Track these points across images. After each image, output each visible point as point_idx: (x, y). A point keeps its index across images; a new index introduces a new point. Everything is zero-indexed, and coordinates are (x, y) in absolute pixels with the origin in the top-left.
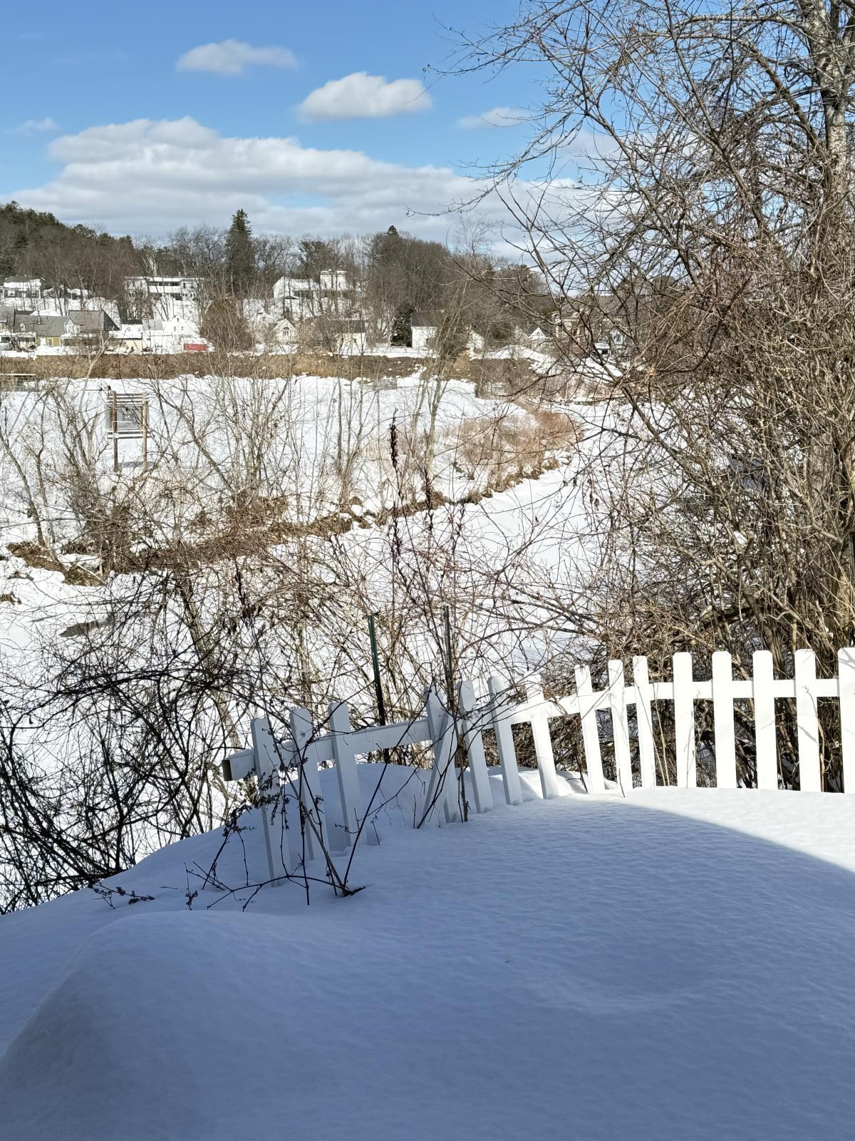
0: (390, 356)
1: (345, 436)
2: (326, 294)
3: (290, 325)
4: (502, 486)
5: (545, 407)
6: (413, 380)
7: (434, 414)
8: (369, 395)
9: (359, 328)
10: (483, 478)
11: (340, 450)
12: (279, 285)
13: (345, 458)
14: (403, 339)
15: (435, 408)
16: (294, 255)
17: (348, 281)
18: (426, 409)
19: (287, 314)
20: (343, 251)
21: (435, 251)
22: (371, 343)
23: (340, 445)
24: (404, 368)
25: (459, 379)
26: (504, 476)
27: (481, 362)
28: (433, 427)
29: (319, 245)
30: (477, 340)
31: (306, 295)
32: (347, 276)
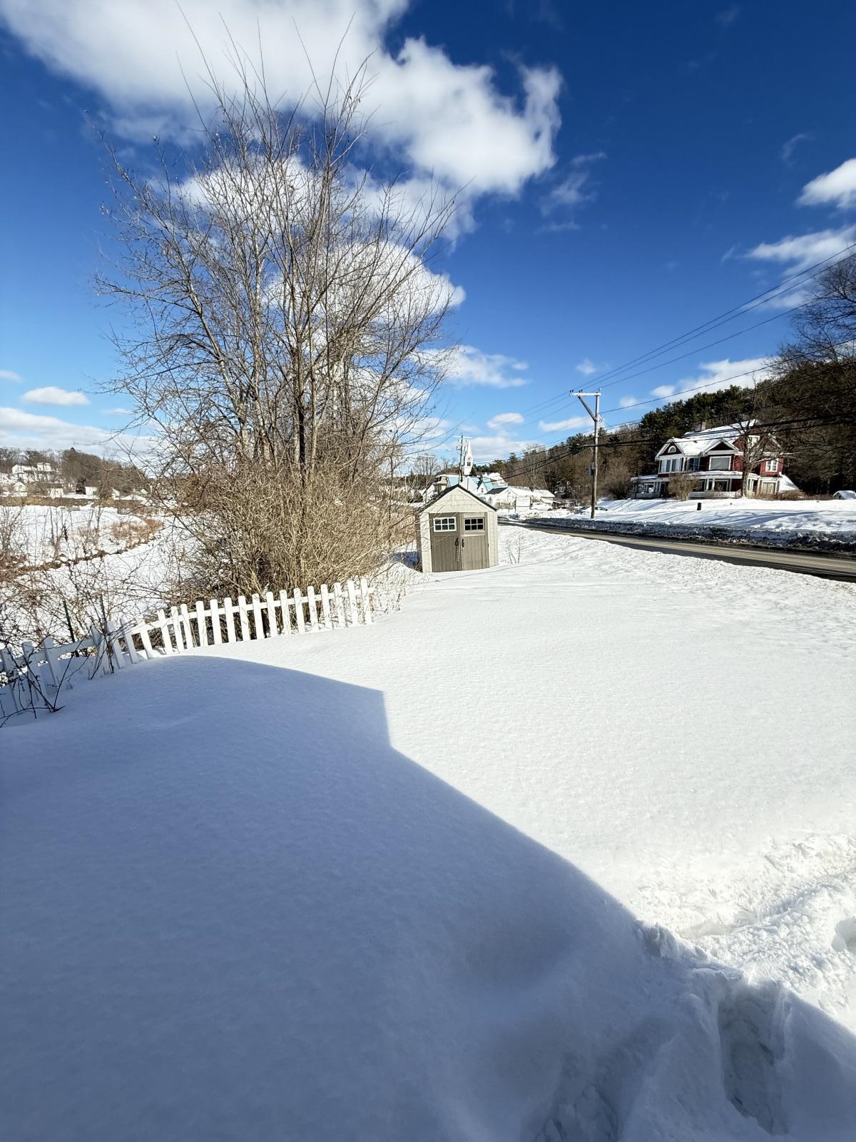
0: (76, 498)
1: (55, 530)
2: (41, 472)
3: (22, 484)
4: (132, 547)
5: (149, 518)
6: (88, 507)
7: (98, 520)
8: (66, 513)
9: (59, 486)
10: (123, 544)
11: (53, 536)
12: (15, 469)
13: (55, 539)
14: (81, 491)
15: (99, 518)
16: (23, 456)
17: (52, 468)
18: (94, 518)
19: (20, 480)
20: (48, 456)
21: (95, 458)
22: (66, 493)
23: (52, 533)
24: (84, 502)
25: (109, 507)
26: (133, 543)
27: (119, 501)
28: (98, 526)
29: (35, 453)
30: (117, 493)
31: (30, 473)
32: (51, 466)
